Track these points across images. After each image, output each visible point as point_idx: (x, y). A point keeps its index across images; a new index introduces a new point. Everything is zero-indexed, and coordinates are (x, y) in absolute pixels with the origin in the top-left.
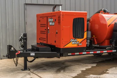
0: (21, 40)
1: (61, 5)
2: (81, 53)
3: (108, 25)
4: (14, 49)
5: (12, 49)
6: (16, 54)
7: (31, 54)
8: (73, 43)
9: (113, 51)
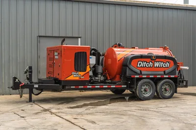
0: (26, 72)
1: (80, 37)
2: (85, 87)
3: (119, 59)
4: (19, 81)
5: (17, 80)
6: (20, 85)
7: (35, 86)
8: (75, 76)
9: (123, 86)
